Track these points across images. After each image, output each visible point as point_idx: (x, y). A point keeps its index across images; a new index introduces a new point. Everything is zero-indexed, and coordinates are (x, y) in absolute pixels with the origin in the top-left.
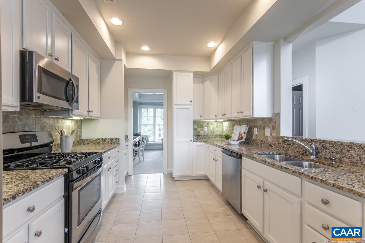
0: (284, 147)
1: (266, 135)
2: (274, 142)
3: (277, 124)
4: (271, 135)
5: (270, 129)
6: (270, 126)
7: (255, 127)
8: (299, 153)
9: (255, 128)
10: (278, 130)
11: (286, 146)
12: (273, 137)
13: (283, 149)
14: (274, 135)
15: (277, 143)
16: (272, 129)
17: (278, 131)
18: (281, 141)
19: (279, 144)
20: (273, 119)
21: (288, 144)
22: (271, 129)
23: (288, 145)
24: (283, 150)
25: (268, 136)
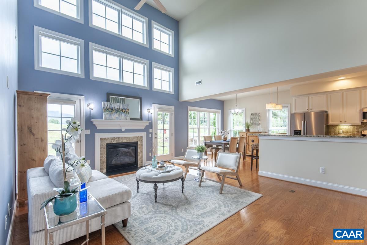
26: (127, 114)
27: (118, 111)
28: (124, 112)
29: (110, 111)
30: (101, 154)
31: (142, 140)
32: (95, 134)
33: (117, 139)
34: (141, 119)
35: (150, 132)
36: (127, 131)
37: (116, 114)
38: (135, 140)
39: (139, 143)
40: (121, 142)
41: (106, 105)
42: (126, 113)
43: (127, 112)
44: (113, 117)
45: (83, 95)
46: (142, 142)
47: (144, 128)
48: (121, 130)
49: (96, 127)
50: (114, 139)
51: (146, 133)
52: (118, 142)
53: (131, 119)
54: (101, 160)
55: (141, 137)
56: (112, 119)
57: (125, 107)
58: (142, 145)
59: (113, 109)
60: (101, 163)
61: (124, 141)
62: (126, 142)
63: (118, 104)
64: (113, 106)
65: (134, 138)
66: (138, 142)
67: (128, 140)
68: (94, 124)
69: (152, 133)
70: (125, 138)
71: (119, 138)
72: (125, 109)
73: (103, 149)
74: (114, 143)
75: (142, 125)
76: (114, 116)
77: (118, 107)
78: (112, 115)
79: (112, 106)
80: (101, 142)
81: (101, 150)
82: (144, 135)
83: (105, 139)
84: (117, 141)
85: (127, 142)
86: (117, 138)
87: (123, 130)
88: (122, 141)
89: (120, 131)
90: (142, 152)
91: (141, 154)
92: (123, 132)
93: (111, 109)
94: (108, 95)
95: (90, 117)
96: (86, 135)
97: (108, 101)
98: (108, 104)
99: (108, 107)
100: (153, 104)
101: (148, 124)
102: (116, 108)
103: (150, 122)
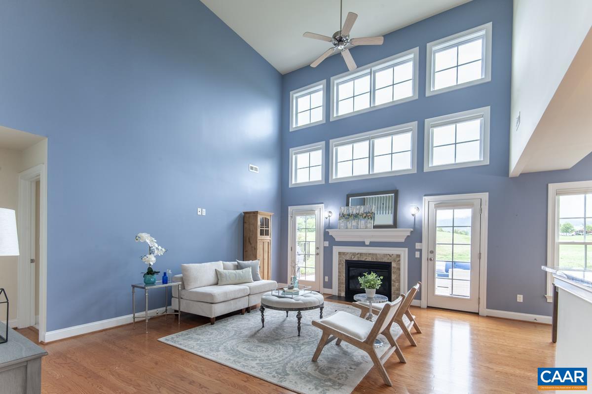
26: (369, 220)
27: (356, 216)
28: (365, 217)
29: (346, 218)
30: (339, 272)
31: (399, 260)
32: (334, 247)
33: (359, 256)
34: (395, 225)
35: (416, 248)
36: (373, 244)
37: (353, 222)
38: (385, 260)
39: (393, 265)
40: (363, 260)
41: (343, 211)
42: (367, 218)
43: (369, 217)
44: (349, 225)
45: (322, 203)
46: (399, 264)
47: (403, 240)
48: (364, 242)
49: (334, 239)
50: (354, 254)
51: (407, 249)
52: (360, 259)
53: (375, 227)
54: (339, 279)
55: (397, 255)
56: (347, 228)
57: (367, 210)
58: (399, 269)
59: (351, 215)
60: (339, 284)
61: (369, 259)
62: (371, 260)
63: (358, 207)
64: (351, 212)
65: (384, 256)
66: (391, 263)
67: (374, 257)
68: (330, 234)
69: (420, 251)
70: (370, 254)
71: (361, 254)
72: (366, 213)
73: (341, 266)
74: (354, 261)
75: (400, 235)
76: (351, 223)
77: (358, 212)
78: (348, 223)
79: (349, 211)
80: (339, 258)
81: (339, 267)
82: (404, 253)
83: (344, 253)
84: (358, 257)
85: (373, 260)
86: (359, 254)
87: (367, 243)
88: (366, 259)
89: (362, 244)
90: (399, 281)
91: (397, 284)
92: (367, 246)
93: (348, 215)
94: (348, 197)
95: (329, 226)
96: (324, 247)
97: (347, 205)
98: (344, 210)
99: (345, 213)
100: (424, 197)
101: (409, 234)
102: (354, 213)
103: (412, 230)
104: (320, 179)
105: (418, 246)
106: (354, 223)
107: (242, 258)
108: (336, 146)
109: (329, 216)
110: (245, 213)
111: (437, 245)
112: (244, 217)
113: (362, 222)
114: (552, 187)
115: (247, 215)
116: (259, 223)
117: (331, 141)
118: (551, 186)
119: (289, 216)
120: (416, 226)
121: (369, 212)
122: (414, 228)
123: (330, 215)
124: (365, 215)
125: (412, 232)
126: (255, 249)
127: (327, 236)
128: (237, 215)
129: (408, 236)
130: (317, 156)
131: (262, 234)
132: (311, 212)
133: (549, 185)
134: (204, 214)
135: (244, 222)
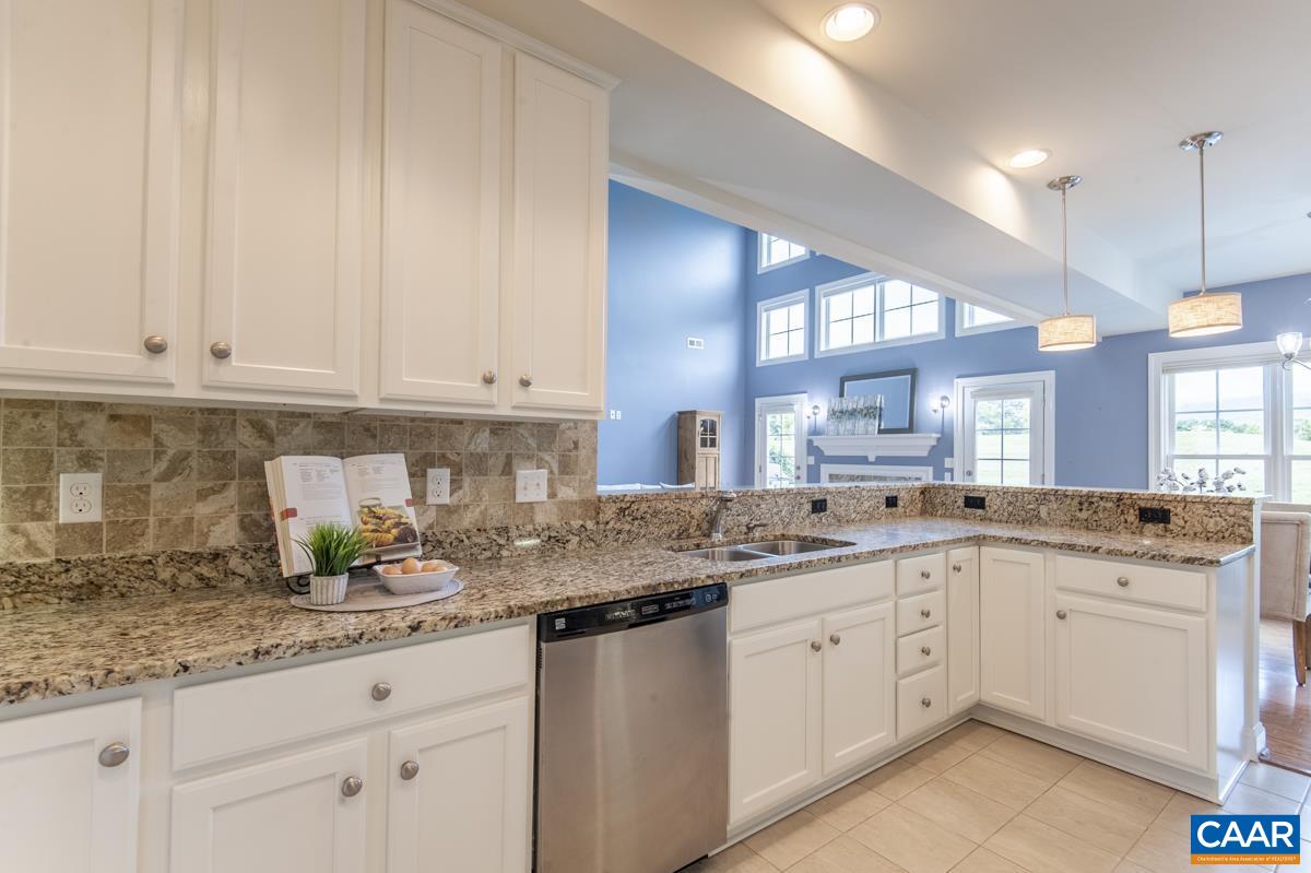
0: (619, 532)
1: (520, 498)
2: (576, 523)
3: (583, 453)
4: (552, 495)
5: (544, 472)
6: (547, 458)
7: (432, 466)
8: (670, 536)
9: (431, 472)
10: (590, 472)
11: (627, 527)
12: (564, 502)
13: (616, 540)
14: (567, 493)
15: (590, 525)
16: (556, 471)
17: (588, 477)
18: (610, 512)
19: (602, 526)
20: (564, 432)
21: (637, 519)
22: (551, 472)
23: (636, 523)
24: (615, 544)
25: (531, 503)
26: (872, 420)
27: (853, 413)
28: (866, 415)
29: (837, 418)
32: (822, 465)
33: (859, 480)
34: (911, 428)
35: (946, 466)
36: (881, 461)
37: (848, 423)
41: (833, 405)
42: (869, 416)
43: (873, 415)
44: (842, 429)
45: (805, 392)
47: (925, 453)
48: (866, 457)
49: (822, 452)
50: (854, 478)
51: (932, 468)
53: (882, 431)
55: (917, 478)
56: (838, 434)
57: (868, 404)
59: (844, 411)
63: (856, 398)
64: (845, 406)
68: (815, 444)
69: (951, 470)
70: (876, 477)
71: (864, 477)
72: (868, 408)
75: (920, 444)
76: (844, 425)
77: (855, 407)
78: (840, 425)
79: (842, 406)
80: (831, 482)
82: (926, 474)
83: (837, 476)
86: (859, 476)
87: (872, 459)
89: (863, 460)
92: (871, 463)
93: (840, 412)
94: (843, 381)
95: (815, 431)
96: (809, 466)
97: (842, 395)
98: (837, 404)
99: (836, 409)
100: (956, 380)
101: (934, 443)
102: (850, 408)
103: (939, 436)
104: (802, 352)
105: (948, 463)
106: (849, 425)
107: (675, 480)
108: (827, 295)
109: (815, 414)
110: (680, 413)
111: (979, 462)
112: (679, 419)
113: (861, 423)
114: (1155, 360)
115: (683, 416)
116: (699, 429)
117: (817, 288)
118: (1152, 357)
119: (757, 414)
120: (946, 430)
121: (871, 407)
122: (942, 432)
123: (816, 411)
124: (865, 412)
125: (939, 439)
126: (693, 468)
127: (812, 449)
128: (669, 416)
129: (934, 446)
130: (798, 313)
131: (704, 444)
132: (788, 408)
133: (1150, 355)
134: (619, 417)
135: (679, 427)
